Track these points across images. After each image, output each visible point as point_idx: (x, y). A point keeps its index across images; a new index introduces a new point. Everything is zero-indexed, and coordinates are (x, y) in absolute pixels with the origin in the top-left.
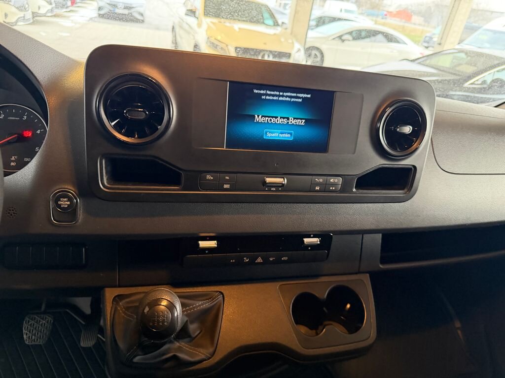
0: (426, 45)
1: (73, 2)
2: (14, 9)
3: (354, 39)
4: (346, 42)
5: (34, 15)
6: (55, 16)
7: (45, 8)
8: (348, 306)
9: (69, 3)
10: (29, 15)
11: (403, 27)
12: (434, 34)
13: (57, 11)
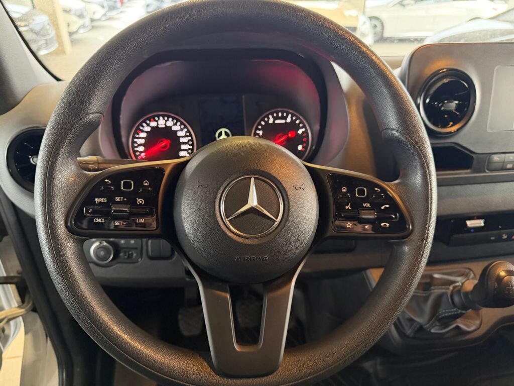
1: (122, 2)
2: (75, 19)
5: (92, 20)
6: (110, 19)
7: (99, 13)
9: (119, 5)
10: (87, 22)
13: (110, 14)
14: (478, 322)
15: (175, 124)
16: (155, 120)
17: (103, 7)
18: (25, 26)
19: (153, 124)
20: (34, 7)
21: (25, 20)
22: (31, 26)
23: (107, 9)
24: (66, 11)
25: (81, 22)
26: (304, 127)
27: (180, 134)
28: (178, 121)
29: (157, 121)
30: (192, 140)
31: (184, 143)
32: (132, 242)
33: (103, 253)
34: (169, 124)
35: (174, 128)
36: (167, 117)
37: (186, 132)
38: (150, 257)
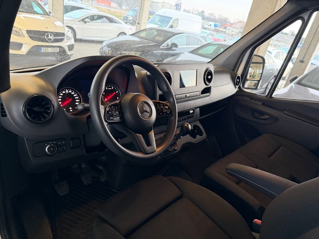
0: (125, 21)
3: (92, 20)
4: (87, 23)
8: (196, 131)
11: (109, 10)
12: (128, 15)
14: (177, 147)
15: (72, 92)
16: (64, 91)
19: (64, 92)
26: (118, 90)
27: (75, 95)
28: (73, 90)
29: (65, 91)
30: (80, 97)
31: (77, 99)
32: (64, 142)
33: (52, 149)
34: (70, 92)
35: (72, 93)
36: (69, 89)
37: (77, 95)
38: (71, 148)
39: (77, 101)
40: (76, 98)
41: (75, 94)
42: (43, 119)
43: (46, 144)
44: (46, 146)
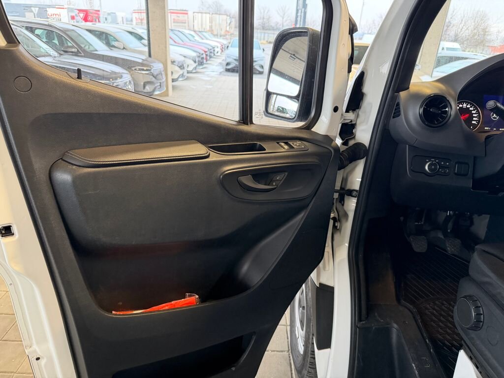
10: (185, 72)
15: (471, 107)
17: (195, 62)
18: (147, 70)
19: (461, 106)
20: (150, 56)
21: (147, 66)
22: (152, 71)
23: (197, 64)
24: (173, 62)
25: (181, 72)
27: (473, 112)
28: (472, 105)
29: (463, 105)
30: (479, 116)
31: (475, 117)
32: (448, 164)
33: (433, 167)
34: (468, 106)
35: (470, 109)
36: (467, 103)
37: (476, 112)
38: (455, 174)
39: (474, 119)
40: (474, 115)
41: (474, 110)
42: (436, 123)
43: (427, 160)
44: (428, 162)
